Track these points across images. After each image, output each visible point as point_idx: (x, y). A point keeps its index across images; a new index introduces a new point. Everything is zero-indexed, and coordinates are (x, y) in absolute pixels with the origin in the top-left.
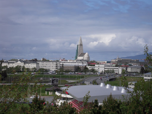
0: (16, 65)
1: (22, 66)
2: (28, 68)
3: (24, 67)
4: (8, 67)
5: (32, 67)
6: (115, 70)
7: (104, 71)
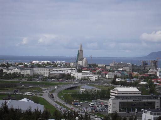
0: (14, 72)
1: (18, 72)
2: (23, 74)
3: (20, 73)
4: (7, 73)
5: (27, 73)
6: (89, 77)
7: (81, 78)
